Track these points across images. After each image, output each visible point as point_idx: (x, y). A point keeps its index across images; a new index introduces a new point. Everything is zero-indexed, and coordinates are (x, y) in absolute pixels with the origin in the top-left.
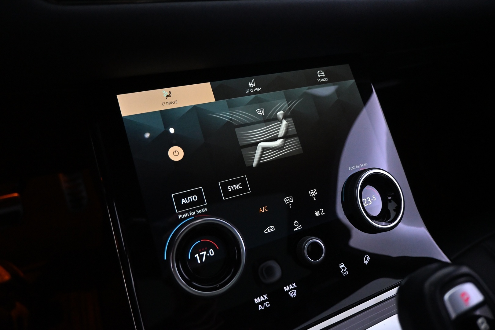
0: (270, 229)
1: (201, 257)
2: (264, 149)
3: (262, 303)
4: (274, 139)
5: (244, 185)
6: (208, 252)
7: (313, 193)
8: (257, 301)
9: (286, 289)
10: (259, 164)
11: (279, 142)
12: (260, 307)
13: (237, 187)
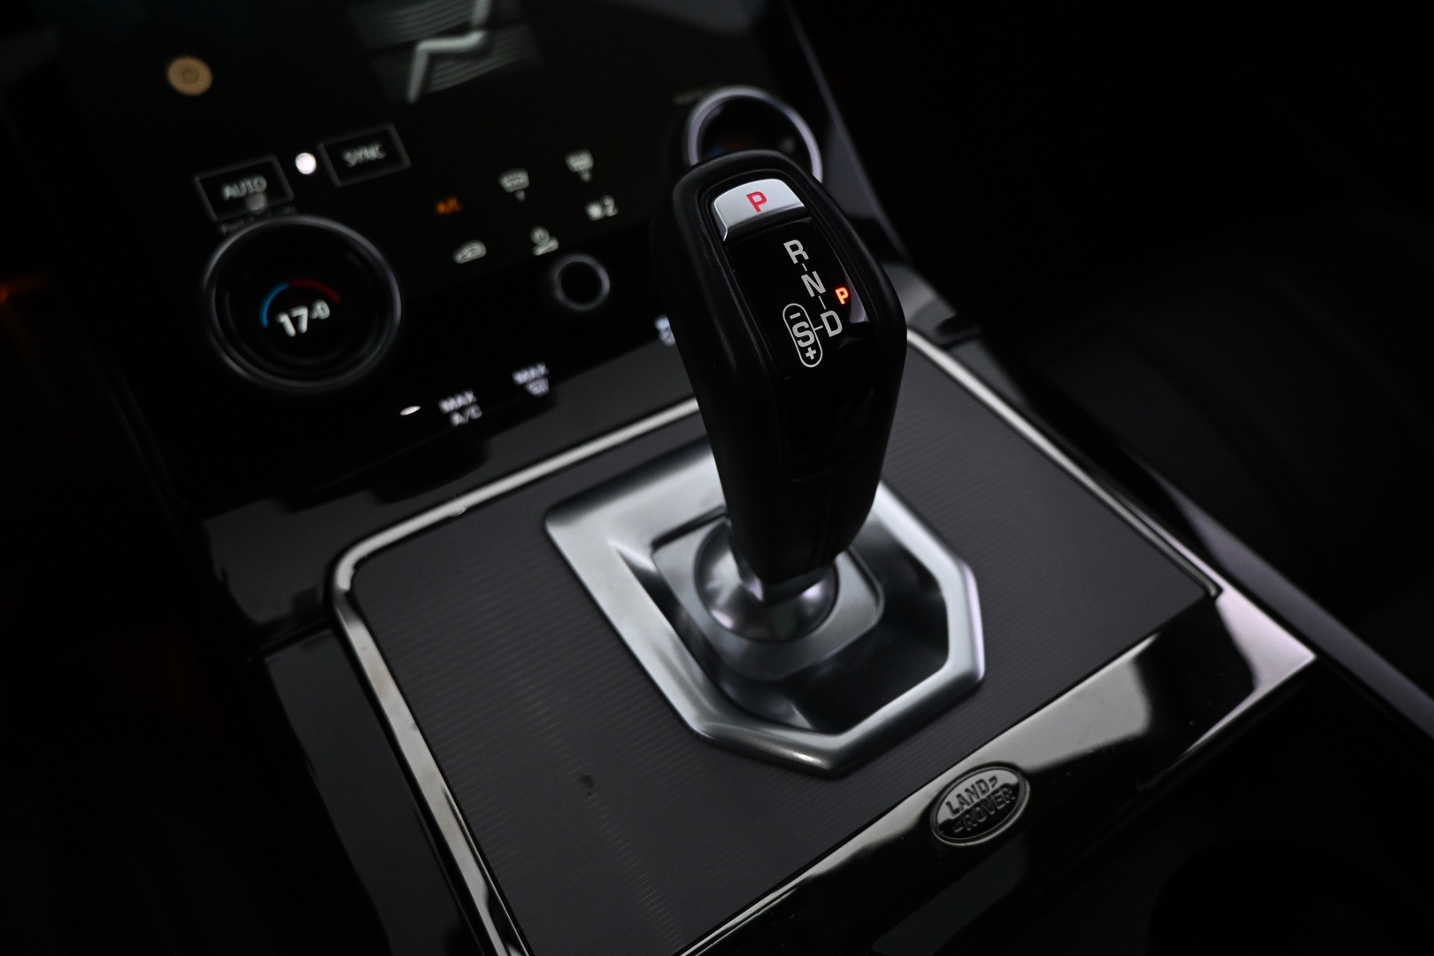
0: (472, 252)
1: (296, 321)
2: (435, 58)
3: (461, 410)
4: (462, 30)
5: (387, 146)
6: (311, 310)
7: (581, 163)
8: (448, 405)
9: (521, 377)
10: (426, 95)
11: (473, 39)
12: (457, 419)
13: (372, 153)
